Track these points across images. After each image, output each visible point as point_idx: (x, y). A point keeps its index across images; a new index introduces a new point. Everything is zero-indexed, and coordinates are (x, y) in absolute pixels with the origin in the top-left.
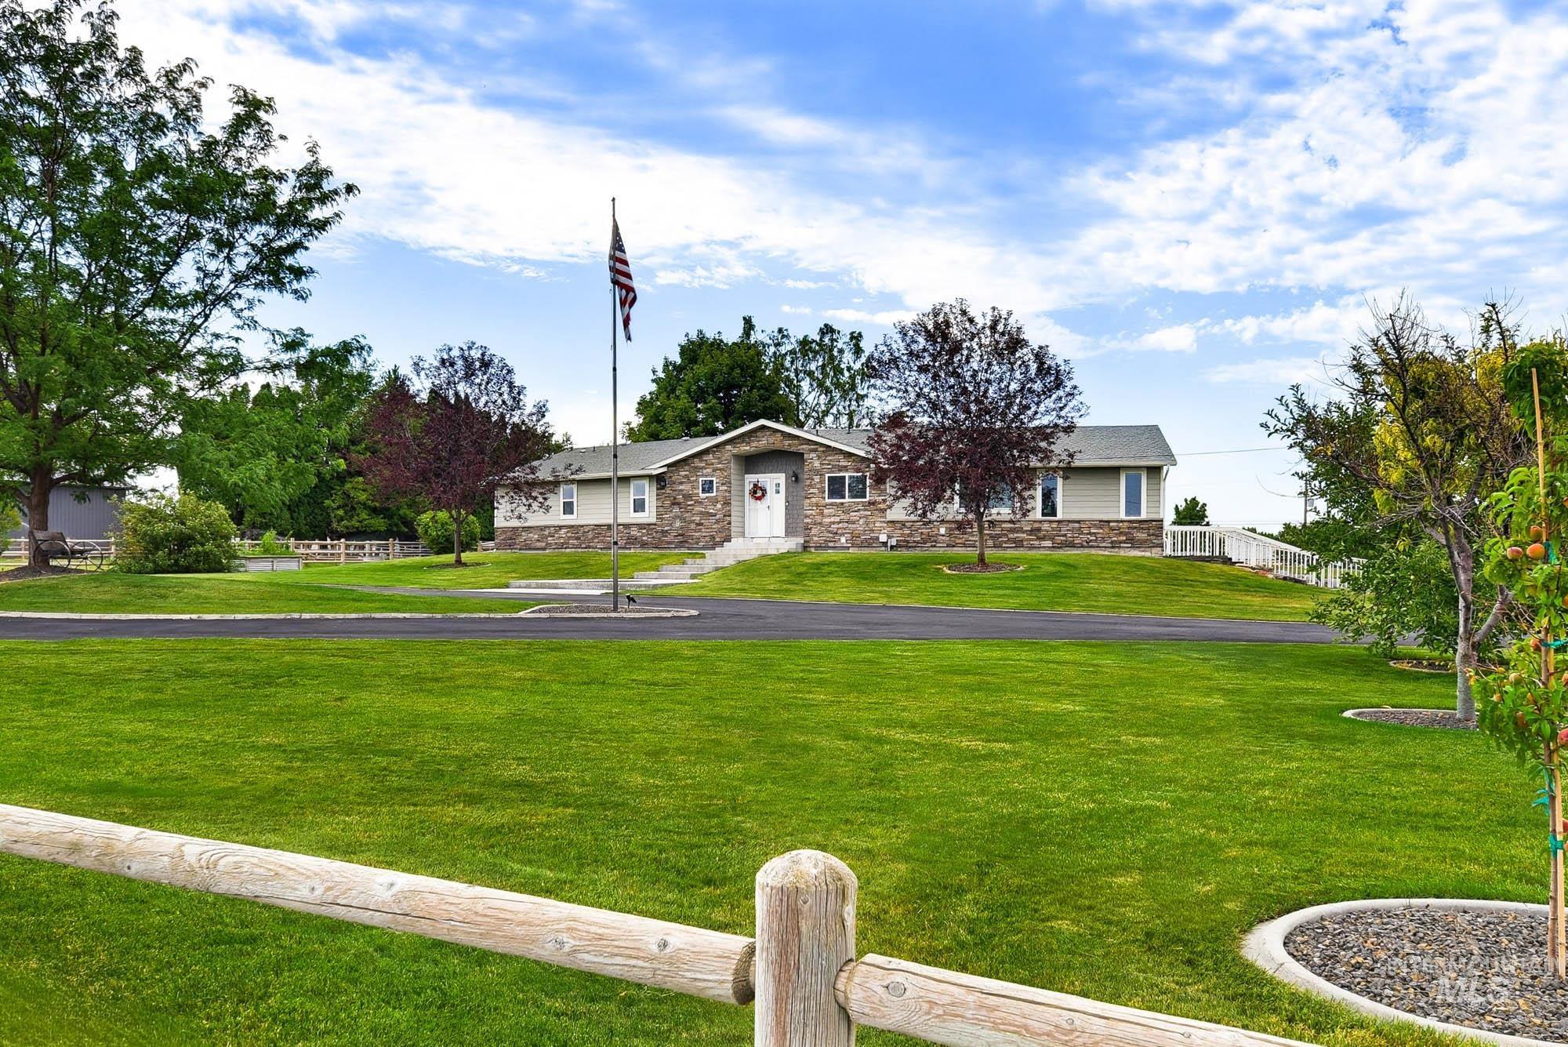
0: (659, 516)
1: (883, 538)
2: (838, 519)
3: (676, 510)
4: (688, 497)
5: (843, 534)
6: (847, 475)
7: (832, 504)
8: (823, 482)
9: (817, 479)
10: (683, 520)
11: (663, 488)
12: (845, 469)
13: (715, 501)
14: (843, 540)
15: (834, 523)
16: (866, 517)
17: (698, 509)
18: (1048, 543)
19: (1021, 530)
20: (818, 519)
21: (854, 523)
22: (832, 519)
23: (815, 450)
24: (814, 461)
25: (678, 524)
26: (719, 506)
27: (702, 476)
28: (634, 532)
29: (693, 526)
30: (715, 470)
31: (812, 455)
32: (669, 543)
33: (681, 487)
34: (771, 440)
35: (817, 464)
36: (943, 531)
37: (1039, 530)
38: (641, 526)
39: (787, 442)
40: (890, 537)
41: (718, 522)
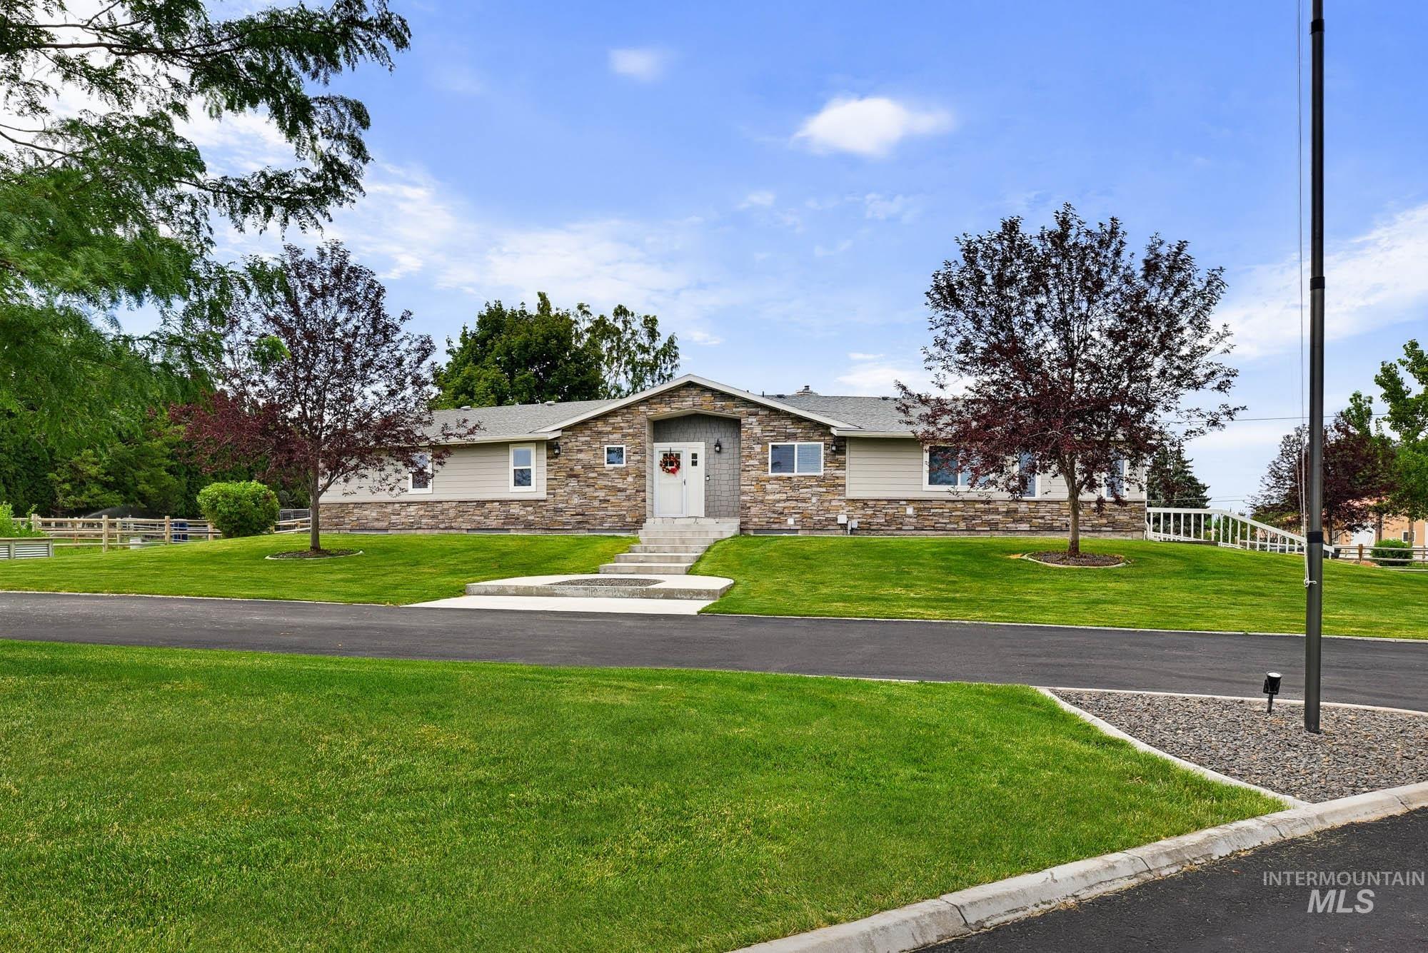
0: (551, 490)
1: (842, 519)
2: (784, 496)
3: (573, 483)
4: (588, 467)
5: (791, 514)
6: (796, 444)
7: (777, 479)
8: (764, 451)
9: (758, 448)
10: (584, 495)
11: (557, 456)
12: (793, 436)
13: (624, 474)
14: (791, 521)
15: (779, 501)
16: (820, 494)
17: (601, 483)
18: (1025, 526)
19: (997, 512)
20: (759, 496)
21: (804, 500)
22: (777, 497)
23: (756, 414)
24: (753, 425)
25: (576, 500)
26: (630, 479)
27: (607, 443)
28: (515, 510)
29: (596, 503)
30: (624, 436)
31: (753, 419)
32: (565, 524)
33: (580, 456)
34: (698, 400)
35: (757, 430)
36: (910, 511)
37: (1016, 511)
38: (525, 503)
39: (719, 404)
40: (849, 518)
41: (628, 498)
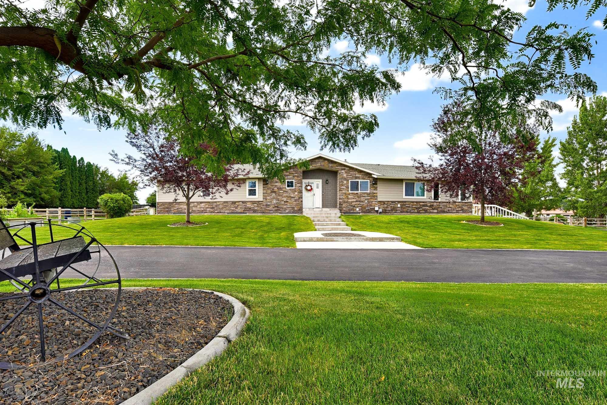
0: (265, 198)
1: (377, 209)
2: (355, 200)
3: (274, 195)
4: (280, 189)
5: (358, 207)
6: (359, 181)
7: (352, 193)
8: (347, 183)
9: (345, 182)
10: (278, 200)
11: (267, 184)
12: (358, 178)
13: (294, 191)
14: (358, 209)
15: (353, 202)
16: (368, 199)
17: (285, 195)
18: (436, 211)
19: (427, 206)
20: (346, 200)
21: (362, 202)
22: (353, 200)
23: (345, 169)
24: (343, 174)
25: (275, 202)
26: (296, 193)
27: (287, 179)
28: (249, 205)
29: (283, 203)
30: (294, 176)
31: (343, 171)
32: (271, 210)
33: (276, 184)
34: (323, 164)
35: (345, 175)
36: (399, 206)
37: (433, 205)
38: (253, 202)
39: (331, 165)
40: (379, 208)
41: (296, 200)
